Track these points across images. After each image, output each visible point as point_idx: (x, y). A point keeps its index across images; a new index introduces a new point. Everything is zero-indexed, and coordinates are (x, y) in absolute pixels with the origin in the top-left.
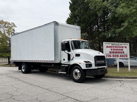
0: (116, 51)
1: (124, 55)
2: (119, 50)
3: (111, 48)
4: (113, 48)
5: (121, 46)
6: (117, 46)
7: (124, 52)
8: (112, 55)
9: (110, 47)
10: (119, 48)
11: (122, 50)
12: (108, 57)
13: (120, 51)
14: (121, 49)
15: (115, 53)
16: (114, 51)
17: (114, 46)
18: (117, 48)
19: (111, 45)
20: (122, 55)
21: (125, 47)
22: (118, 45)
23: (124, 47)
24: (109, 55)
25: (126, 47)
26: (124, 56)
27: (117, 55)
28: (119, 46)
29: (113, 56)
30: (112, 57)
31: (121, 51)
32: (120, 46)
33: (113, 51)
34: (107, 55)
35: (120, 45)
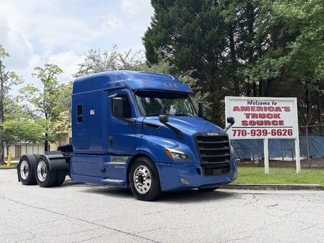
0: (259, 119)
1: (282, 129)
2: (268, 116)
3: (247, 112)
4: (251, 112)
5: (275, 106)
6: (263, 106)
7: (281, 123)
8: (249, 130)
9: (243, 109)
10: (268, 112)
11: (277, 116)
12: (239, 135)
13: (271, 120)
14: (273, 113)
15: (256, 126)
16: (255, 120)
17: (255, 105)
18: (264, 112)
19: (245, 104)
20: (277, 129)
21: (285, 108)
22: (265, 103)
23: (283, 110)
24: (242, 129)
25: (287, 109)
26: (283, 133)
27: (262, 129)
28: (267, 106)
29: (253, 133)
30: (249, 137)
31: (273, 119)
32: (271, 105)
33: (251, 119)
34: (235, 131)
35: (271, 103)
